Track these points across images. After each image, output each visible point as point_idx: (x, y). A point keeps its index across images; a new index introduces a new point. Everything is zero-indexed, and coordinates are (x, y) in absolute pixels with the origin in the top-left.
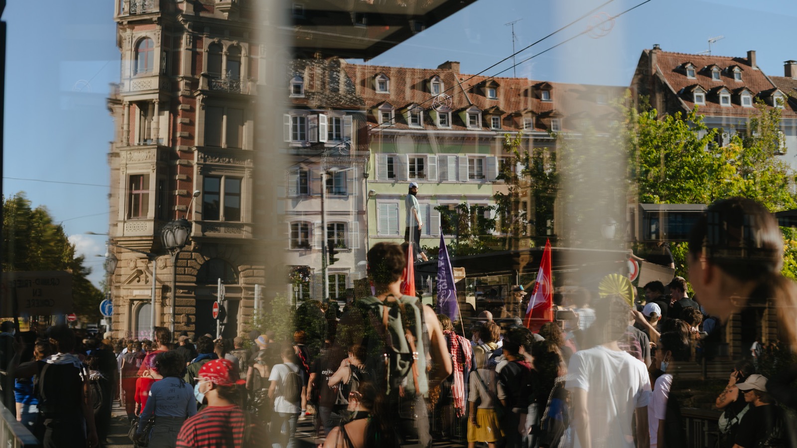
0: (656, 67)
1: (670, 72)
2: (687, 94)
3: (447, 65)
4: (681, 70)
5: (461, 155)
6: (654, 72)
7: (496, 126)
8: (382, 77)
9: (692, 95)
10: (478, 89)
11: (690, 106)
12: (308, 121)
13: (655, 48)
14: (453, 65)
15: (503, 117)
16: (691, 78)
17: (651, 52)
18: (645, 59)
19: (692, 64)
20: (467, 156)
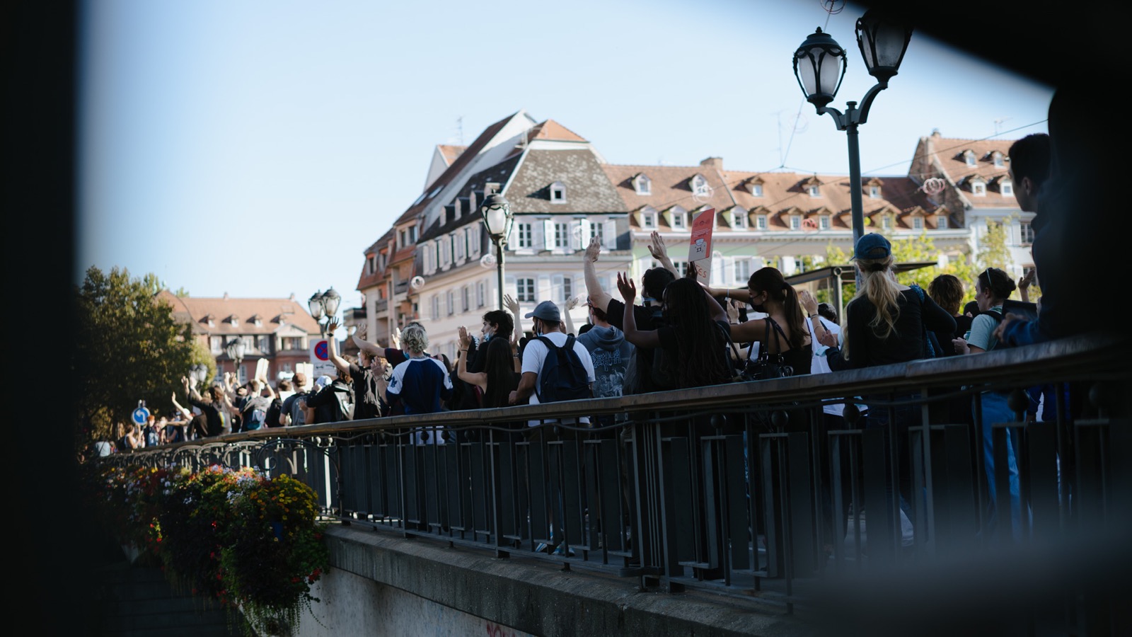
0: (934, 157)
1: (948, 160)
2: (966, 185)
3: (708, 162)
4: (960, 158)
5: (726, 258)
6: (930, 161)
7: (762, 225)
8: (643, 178)
9: (970, 185)
10: (743, 187)
11: (968, 197)
12: (570, 228)
13: (934, 134)
14: (716, 161)
15: (770, 216)
16: (972, 165)
17: (927, 140)
18: (922, 145)
19: (973, 151)
20: (732, 259)
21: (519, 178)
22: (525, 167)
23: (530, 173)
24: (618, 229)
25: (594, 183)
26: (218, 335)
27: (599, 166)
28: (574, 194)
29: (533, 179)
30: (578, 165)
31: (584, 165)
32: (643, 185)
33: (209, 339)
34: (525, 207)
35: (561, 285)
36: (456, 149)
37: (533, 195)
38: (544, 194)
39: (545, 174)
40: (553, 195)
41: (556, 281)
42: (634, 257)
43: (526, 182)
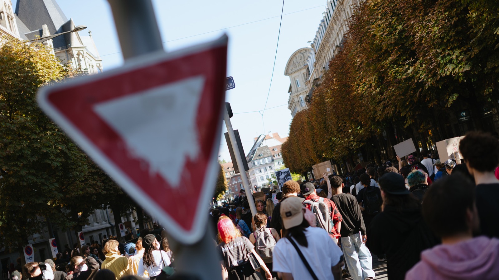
21: (256, 154)
22: (257, 151)
23: (258, 152)
24: (271, 158)
25: (267, 151)
26: (232, 171)
27: (268, 148)
28: (264, 154)
29: (258, 153)
30: (265, 149)
31: (266, 148)
32: (276, 149)
33: (230, 173)
34: (257, 158)
35: (265, 169)
36: (257, 138)
37: (258, 156)
38: (260, 155)
39: (260, 152)
40: (261, 155)
41: (264, 168)
42: (275, 162)
43: (257, 154)
